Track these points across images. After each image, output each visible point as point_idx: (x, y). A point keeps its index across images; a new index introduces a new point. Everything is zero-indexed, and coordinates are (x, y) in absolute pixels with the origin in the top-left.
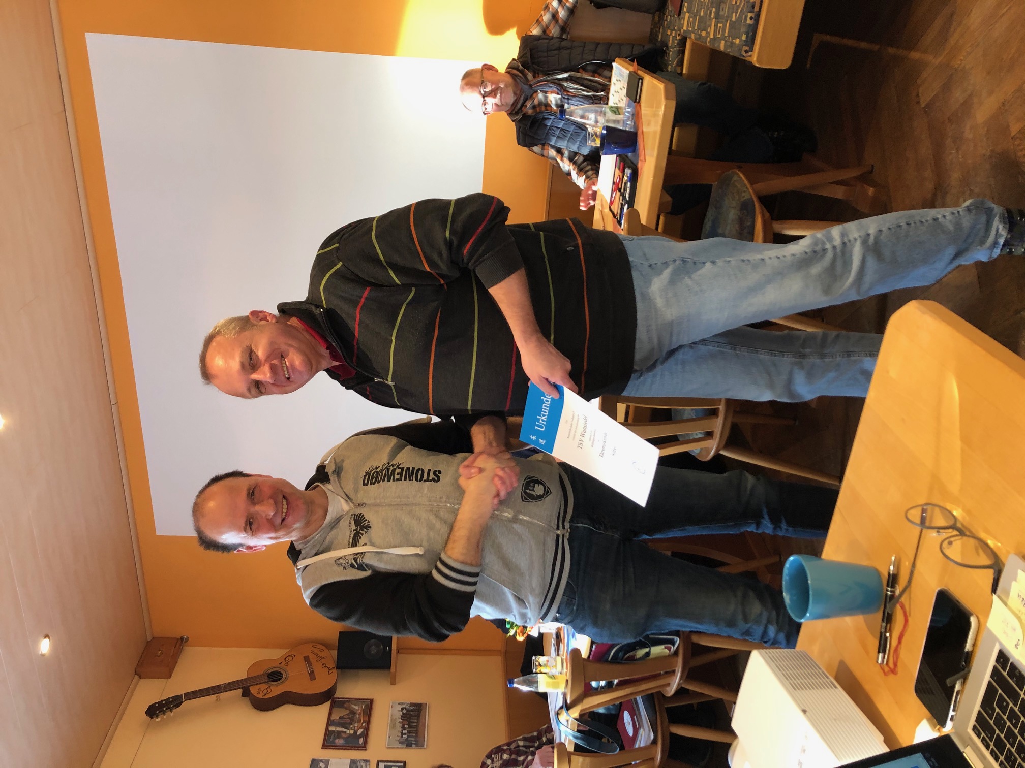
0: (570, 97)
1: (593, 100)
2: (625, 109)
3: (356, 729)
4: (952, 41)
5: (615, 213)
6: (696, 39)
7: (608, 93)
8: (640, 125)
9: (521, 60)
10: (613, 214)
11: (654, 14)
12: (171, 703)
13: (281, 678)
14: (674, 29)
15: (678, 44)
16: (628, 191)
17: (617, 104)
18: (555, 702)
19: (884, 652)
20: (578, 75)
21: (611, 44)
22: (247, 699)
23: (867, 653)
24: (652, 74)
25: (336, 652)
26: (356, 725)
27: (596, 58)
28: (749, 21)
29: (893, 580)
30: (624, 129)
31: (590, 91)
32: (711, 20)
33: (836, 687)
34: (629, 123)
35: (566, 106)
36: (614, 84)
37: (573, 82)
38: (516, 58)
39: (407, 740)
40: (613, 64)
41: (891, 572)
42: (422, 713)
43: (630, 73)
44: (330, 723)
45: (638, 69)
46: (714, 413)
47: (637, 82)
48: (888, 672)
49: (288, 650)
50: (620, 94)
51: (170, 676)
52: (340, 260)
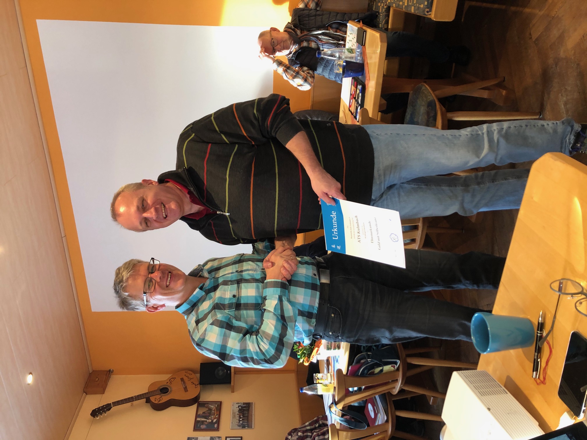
0: (323, 44)
1: (337, 45)
2: (356, 50)
3: (213, 419)
4: (550, 1)
5: (353, 112)
6: (396, 7)
7: (345, 42)
8: (366, 59)
9: (293, 23)
10: (351, 112)
12: (105, 408)
13: (168, 392)
14: (382, 2)
15: (385, 11)
16: (360, 98)
17: (351, 47)
18: (328, 401)
19: (537, 370)
20: (328, 31)
21: (346, 13)
22: (149, 405)
23: (526, 372)
24: (372, 28)
25: (199, 375)
26: (212, 417)
27: (337, 20)
29: (541, 326)
30: (356, 61)
31: (334, 40)
33: (507, 393)
34: (359, 58)
37: (324, 35)
38: (290, 22)
39: (242, 424)
40: (347, 24)
41: (540, 322)
42: (250, 408)
43: (358, 28)
44: (197, 416)
45: (363, 26)
46: (416, 228)
47: (363, 33)
48: (540, 383)
49: (171, 375)
50: (352, 41)
51: (104, 393)
52: (194, 133)
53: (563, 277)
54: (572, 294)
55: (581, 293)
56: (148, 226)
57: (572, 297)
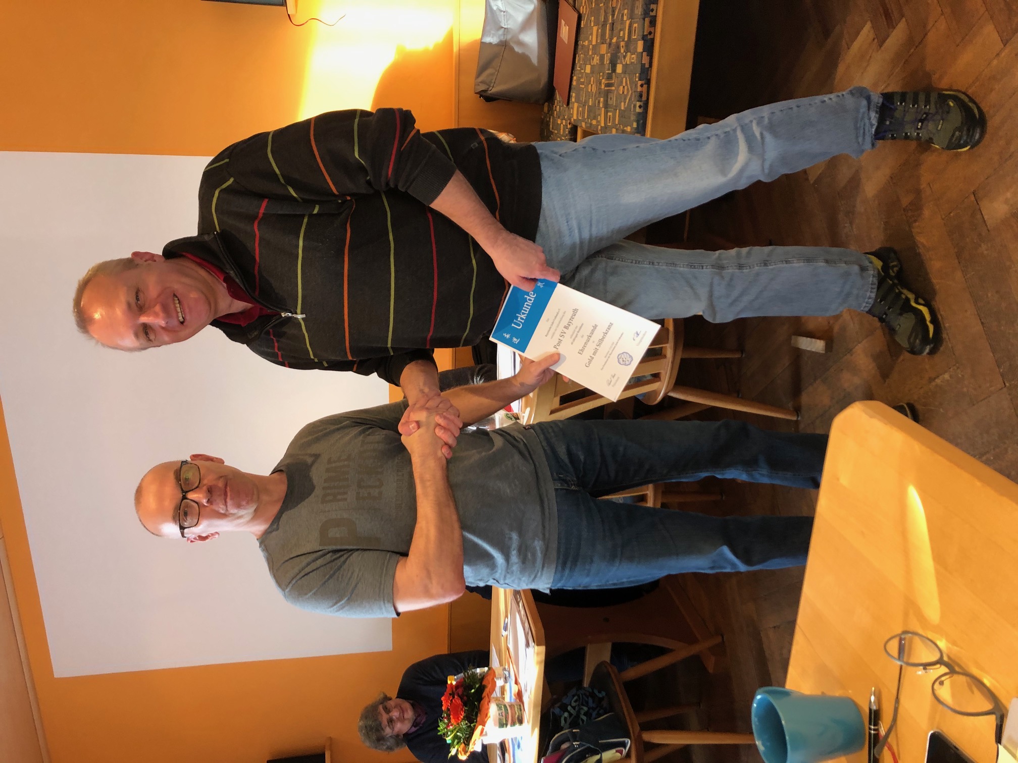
14: (564, 119)
15: (569, 132)
28: (638, 110)
29: (875, 716)
32: (600, 109)
41: (873, 707)
52: (232, 176)
53: (905, 629)
54: (926, 666)
55: (940, 662)
56: (150, 340)
57: (924, 671)
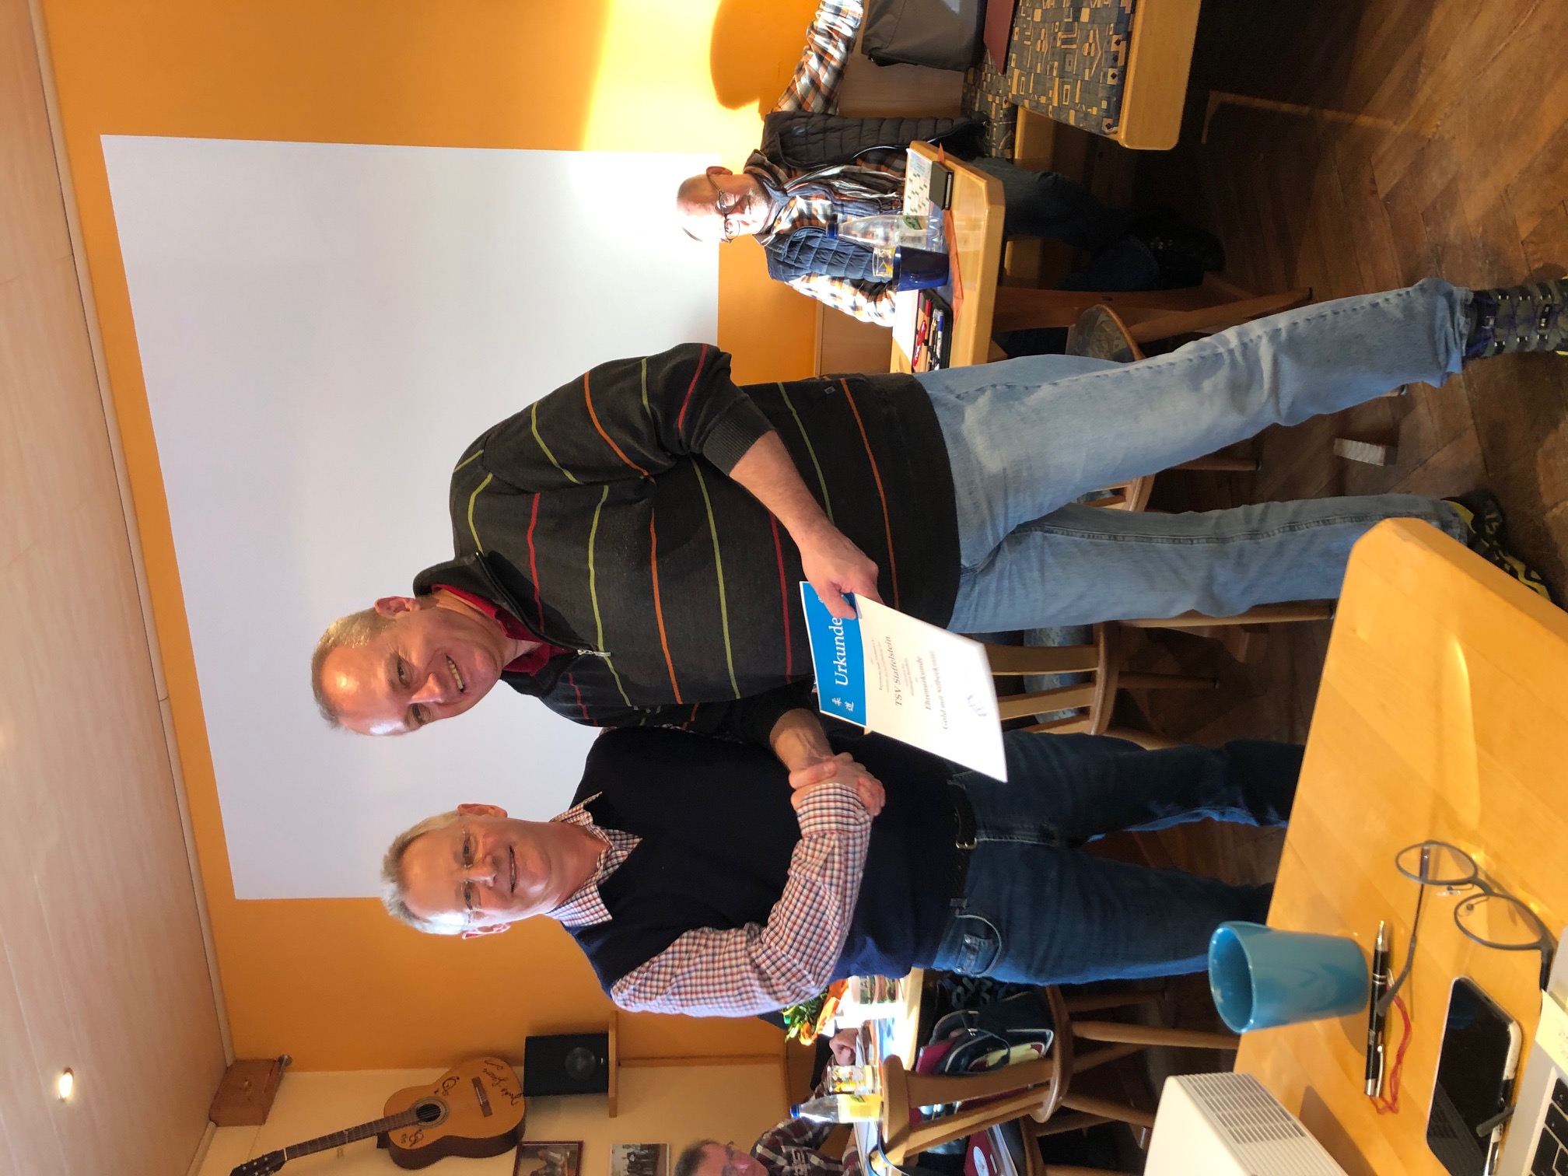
0: (844, 203)
1: (880, 206)
2: (929, 219)
4: (1421, 98)
6: (1031, 108)
7: (902, 194)
8: (952, 244)
9: (767, 151)
11: (966, 72)
12: (266, 1164)
13: (438, 1116)
14: (998, 94)
15: (1005, 115)
16: (939, 344)
17: (916, 211)
18: (866, 1139)
19: (1375, 1076)
20: (855, 169)
21: (903, 119)
22: (385, 1153)
23: (1349, 1075)
25: (522, 1068)
27: (881, 142)
28: (1110, 81)
29: (1383, 961)
30: (929, 249)
31: (874, 191)
32: (1052, 79)
33: (1302, 1134)
34: (935, 240)
35: (840, 216)
36: (911, 180)
37: (847, 180)
38: (759, 149)
40: (907, 150)
41: (1380, 949)
42: (661, 1158)
43: (934, 164)
45: (946, 158)
46: (1089, 678)
47: (944, 177)
48: (1384, 1108)
49: (447, 1070)
50: (920, 195)
51: (264, 1122)
52: (489, 471)
53: (1430, 839)
54: (1451, 885)
55: (1473, 880)
57: (1448, 892)
